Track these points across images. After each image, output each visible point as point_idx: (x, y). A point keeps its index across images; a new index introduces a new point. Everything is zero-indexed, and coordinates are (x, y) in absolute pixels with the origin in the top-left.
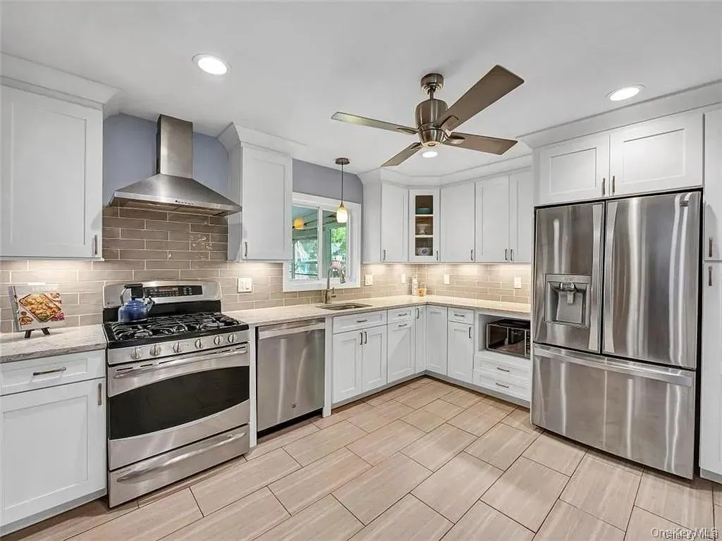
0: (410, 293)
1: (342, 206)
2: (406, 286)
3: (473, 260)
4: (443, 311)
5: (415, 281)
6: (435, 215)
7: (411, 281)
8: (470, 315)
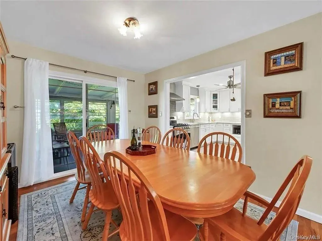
0: (209, 121)
1: (198, 97)
2: (208, 119)
3: (229, 111)
4: (222, 125)
5: (210, 118)
6: (218, 99)
7: (209, 118)
8: (230, 125)
